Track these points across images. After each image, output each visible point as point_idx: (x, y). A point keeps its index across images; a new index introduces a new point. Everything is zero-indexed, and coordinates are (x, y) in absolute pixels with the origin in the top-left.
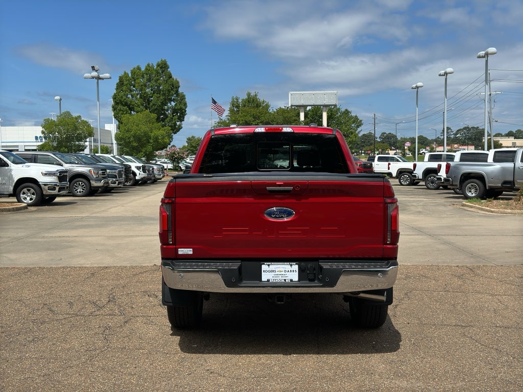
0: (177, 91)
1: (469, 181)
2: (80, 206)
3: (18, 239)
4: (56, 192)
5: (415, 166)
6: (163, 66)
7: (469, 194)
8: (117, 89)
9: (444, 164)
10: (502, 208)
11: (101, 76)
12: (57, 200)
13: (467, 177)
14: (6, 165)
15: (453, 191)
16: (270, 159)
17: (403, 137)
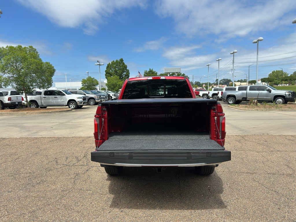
0: (126, 69)
1: (230, 97)
2: (91, 109)
3: (62, 123)
4: (82, 104)
5: (209, 93)
6: (122, 60)
7: (230, 103)
8: (107, 68)
9: (220, 92)
10: (244, 108)
11: (100, 64)
12: (83, 107)
13: (229, 96)
14: (64, 95)
15: (223, 101)
16: (157, 91)
17: (202, 83)
